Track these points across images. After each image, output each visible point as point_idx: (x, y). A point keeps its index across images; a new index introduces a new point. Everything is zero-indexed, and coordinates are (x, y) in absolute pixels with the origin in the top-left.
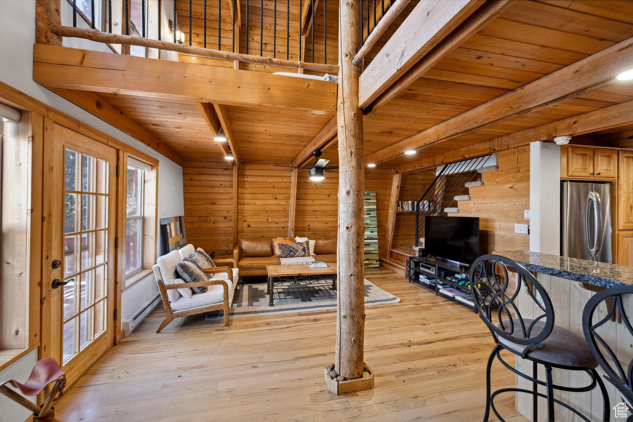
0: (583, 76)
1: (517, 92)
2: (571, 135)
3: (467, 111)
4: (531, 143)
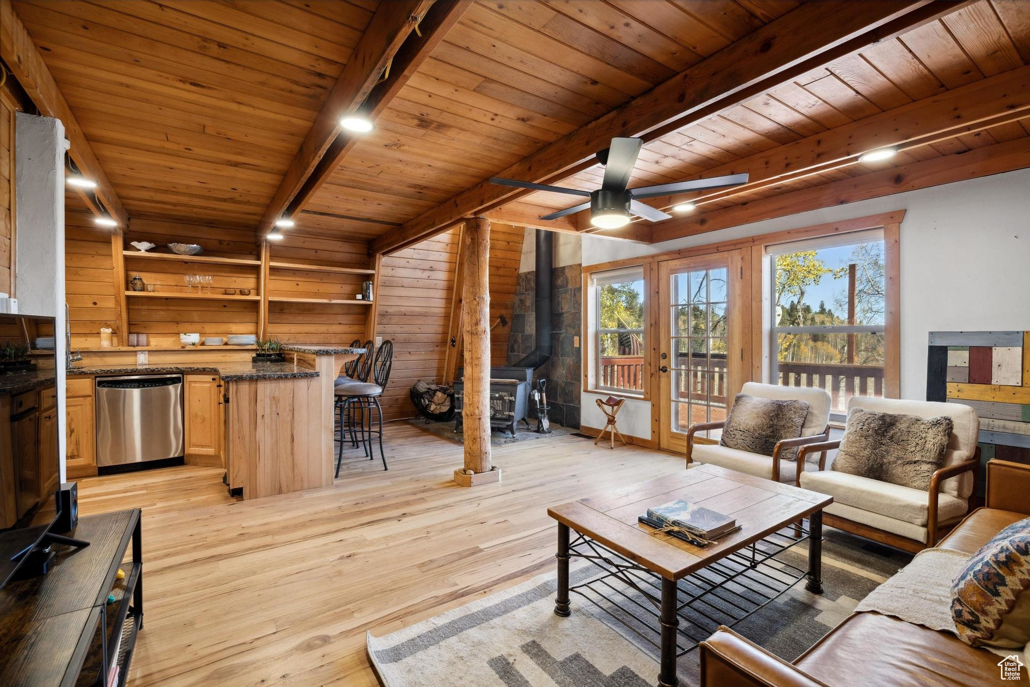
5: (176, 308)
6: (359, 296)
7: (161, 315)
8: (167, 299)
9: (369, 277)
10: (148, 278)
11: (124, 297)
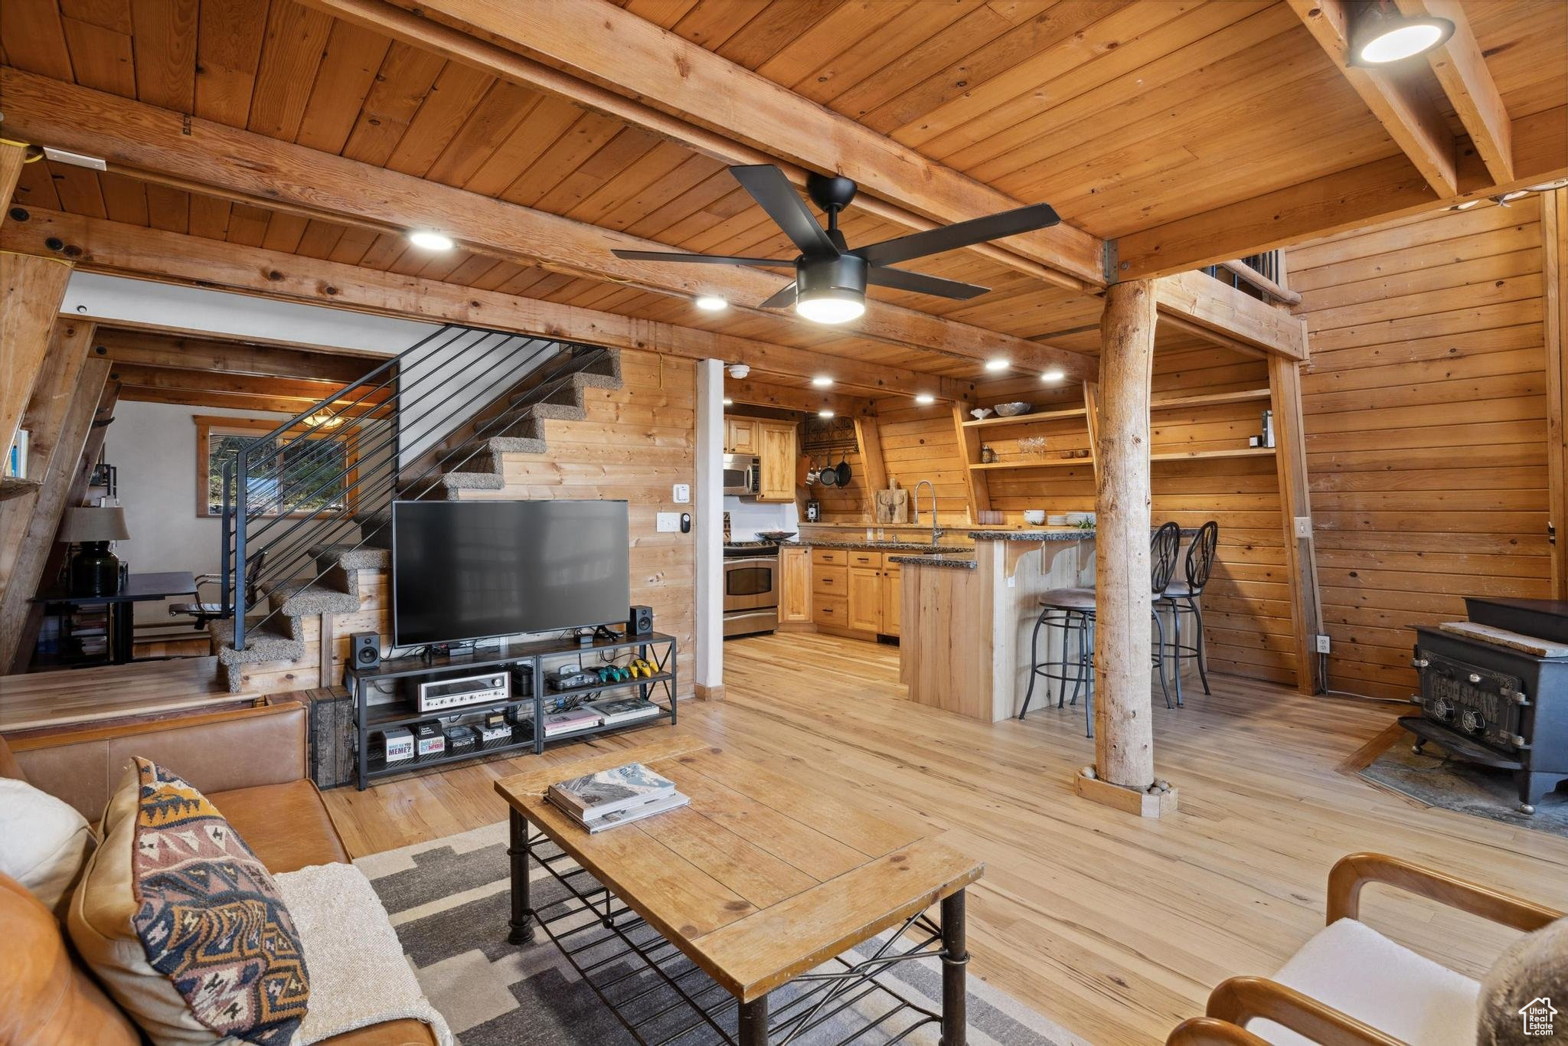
5: (1025, 480)
6: (1254, 441)
7: (1013, 488)
8: (1016, 469)
9: (1266, 402)
10: (1001, 448)
11: (969, 472)
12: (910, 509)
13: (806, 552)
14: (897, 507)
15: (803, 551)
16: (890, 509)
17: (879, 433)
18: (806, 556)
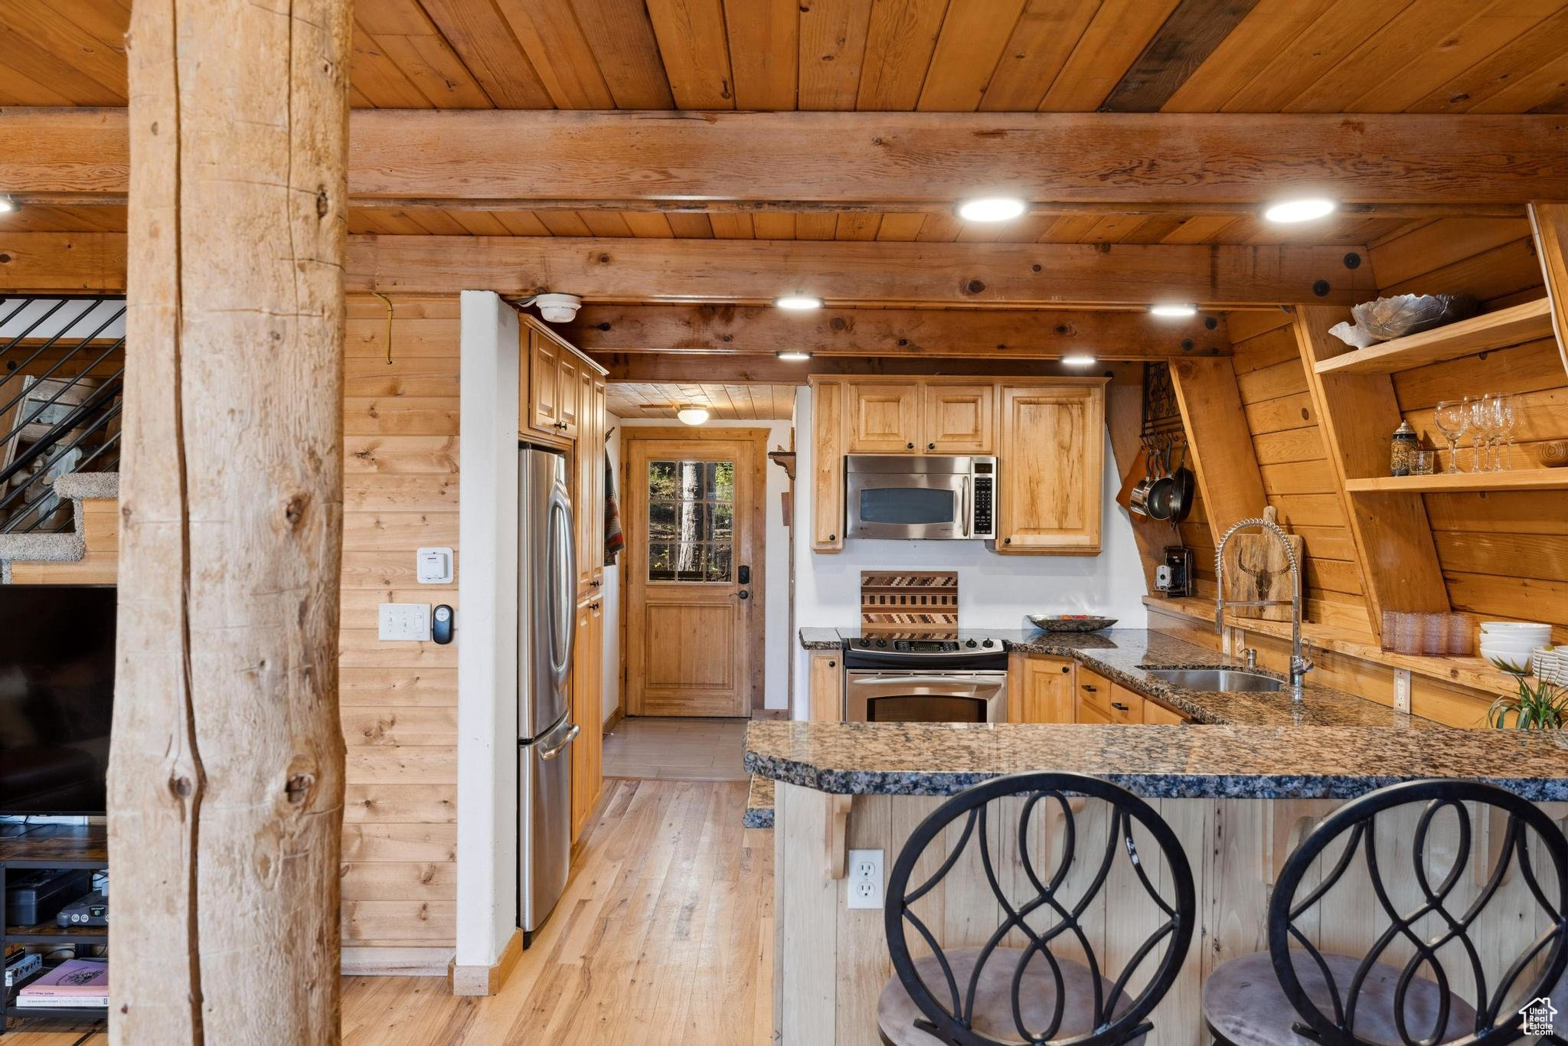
0: (896, 164)
1: (687, 123)
2: (582, 297)
3: (451, 108)
4: (465, 294)
5: (1506, 527)
7: (1485, 550)
11: (1348, 497)
12: (1309, 587)
13: (1065, 670)
14: (1275, 580)
15: (1058, 667)
16: (1260, 584)
17: (1241, 394)
18: (1062, 681)
